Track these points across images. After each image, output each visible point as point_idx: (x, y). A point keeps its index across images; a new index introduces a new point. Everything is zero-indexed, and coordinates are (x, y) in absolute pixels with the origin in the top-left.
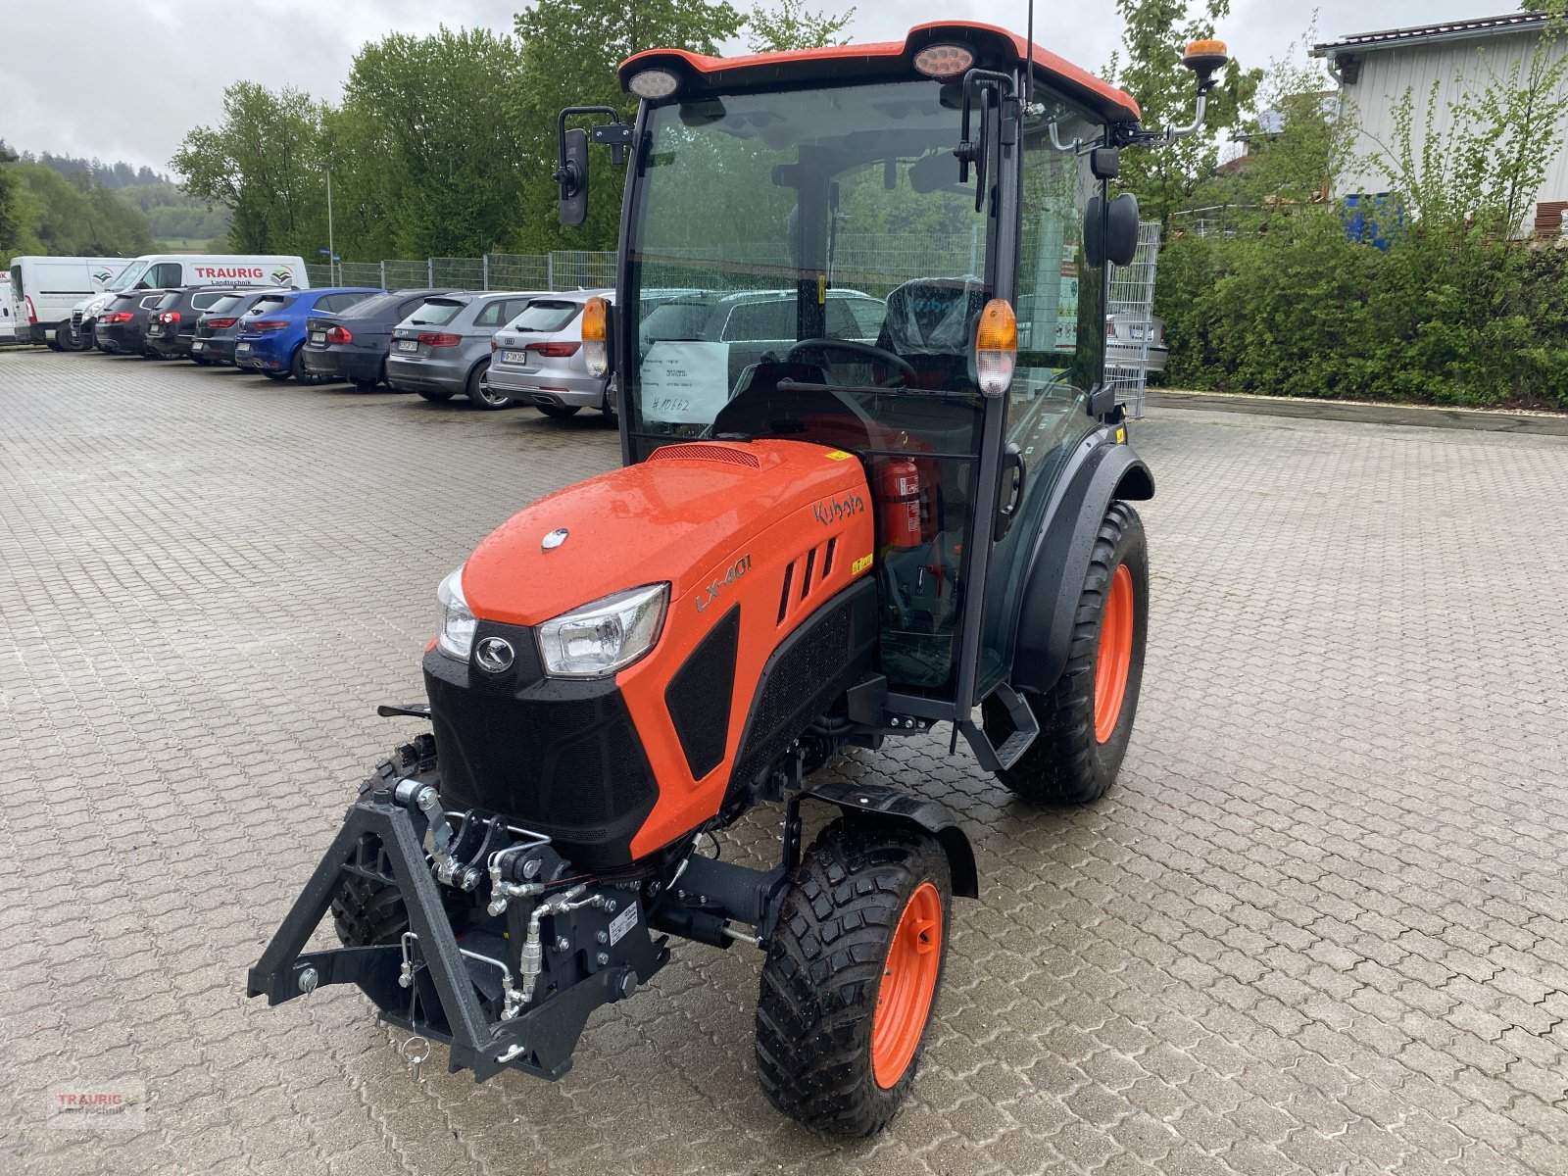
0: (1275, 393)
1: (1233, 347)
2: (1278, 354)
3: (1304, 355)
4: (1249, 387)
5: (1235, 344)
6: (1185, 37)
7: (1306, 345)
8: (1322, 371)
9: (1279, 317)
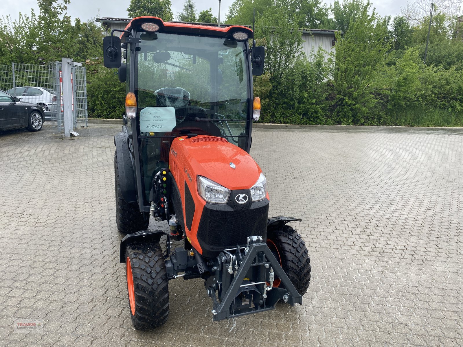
0: (108, 118)
1: (92, 105)
2: (106, 107)
3: (114, 107)
4: (99, 116)
5: (93, 104)
6: (57, 8)
7: (114, 104)
8: (120, 112)
9: (105, 96)
